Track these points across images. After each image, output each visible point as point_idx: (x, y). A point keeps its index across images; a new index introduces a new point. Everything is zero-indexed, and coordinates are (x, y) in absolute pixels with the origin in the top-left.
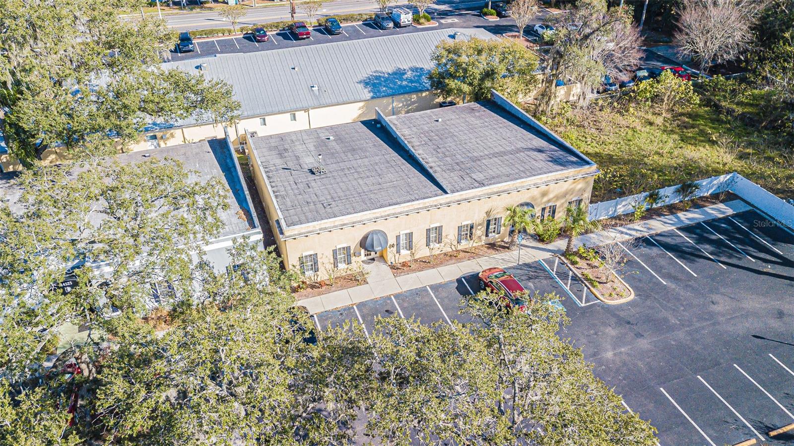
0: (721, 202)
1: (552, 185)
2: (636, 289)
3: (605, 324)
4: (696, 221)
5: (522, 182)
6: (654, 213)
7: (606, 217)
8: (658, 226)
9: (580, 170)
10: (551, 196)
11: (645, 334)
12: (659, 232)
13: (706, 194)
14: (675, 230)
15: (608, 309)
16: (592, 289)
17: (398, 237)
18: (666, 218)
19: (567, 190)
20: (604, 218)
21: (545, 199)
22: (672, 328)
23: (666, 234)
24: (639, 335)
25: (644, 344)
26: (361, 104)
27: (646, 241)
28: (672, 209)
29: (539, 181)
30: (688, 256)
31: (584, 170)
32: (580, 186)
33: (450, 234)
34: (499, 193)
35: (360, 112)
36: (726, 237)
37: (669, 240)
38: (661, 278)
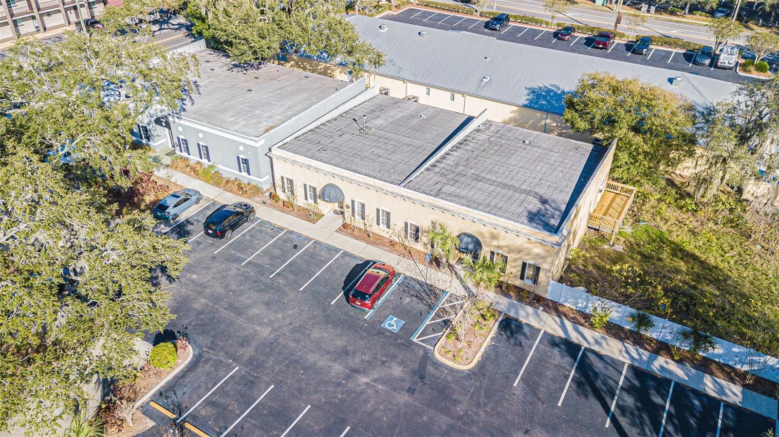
0: (745, 386)
1: (503, 233)
2: (481, 365)
3: (402, 363)
4: (668, 376)
5: (468, 211)
6: (635, 339)
7: (574, 307)
8: (613, 348)
9: (537, 232)
10: (502, 243)
11: (416, 394)
12: (603, 352)
14: (626, 365)
15: (427, 357)
17: (353, 202)
18: (637, 350)
19: (521, 246)
20: (571, 306)
21: (495, 243)
22: (445, 411)
23: (608, 361)
24: (411, 391)
25: (403, 398)
26: (515, 108)
27: (571, 348)
28: (662, 348)
29: (487, 220)
30: (589, 389)
32: (538, 250)
33: (398, 223)
35: (512, 115)
36: (673, 411)
37: (598, 365)
38: (522, 379)
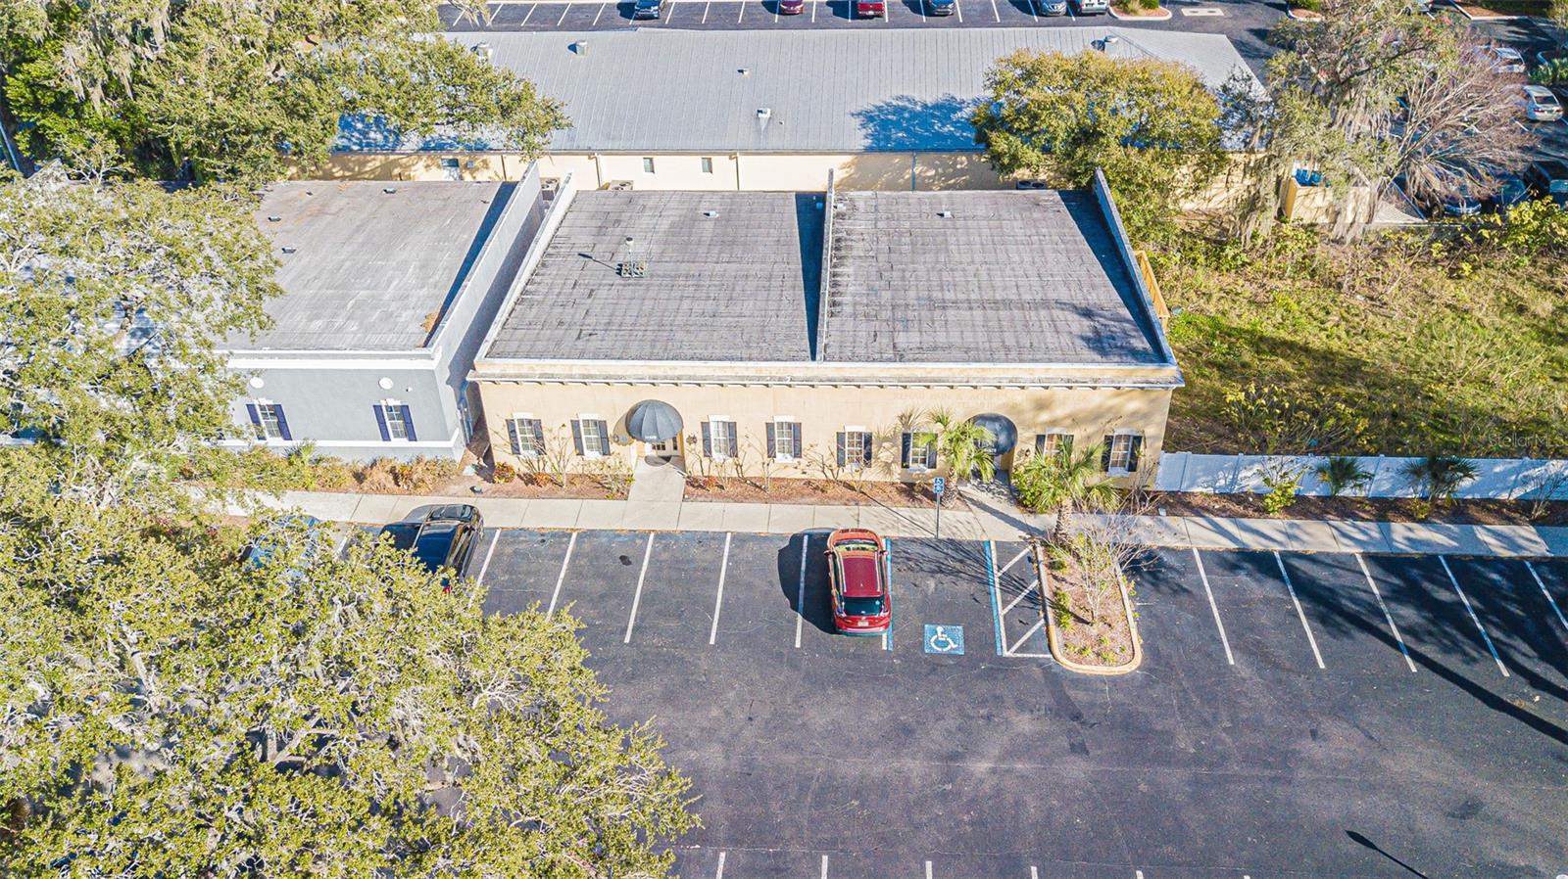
1: (1060, 392)
2: (1150, 649)
3: (1021, 705)
4: (1429, 551)
6: (1336, 509)
7: (1210, 490)
8: (1320, 537)
9: (1133, 371)
10: (1059, 412)
11: (1094, 752)
12: (1312, 550)
13: (1504, 496)
14: (1358, 557)
15: (1054, 678)
16: (1053, 628)
17: (705, 426)
18: (1355, 526)
20: (1204, 490)
21: (1045, 416)
22: (1166, 759)
23: (1329, 561)
24: (1079, 749)
25: (1076, 770)
26: (848, 159)
27: (1262, 563)
28: (1386, 509)
30: (1339, 619)
31: (1143, 373)
32: (1135, 404)
33: (819, 443)
34: (927, 383)
35: (850, 171)
36: (1476, 603)
37: (1321, 575)
38: (1233, 648)
